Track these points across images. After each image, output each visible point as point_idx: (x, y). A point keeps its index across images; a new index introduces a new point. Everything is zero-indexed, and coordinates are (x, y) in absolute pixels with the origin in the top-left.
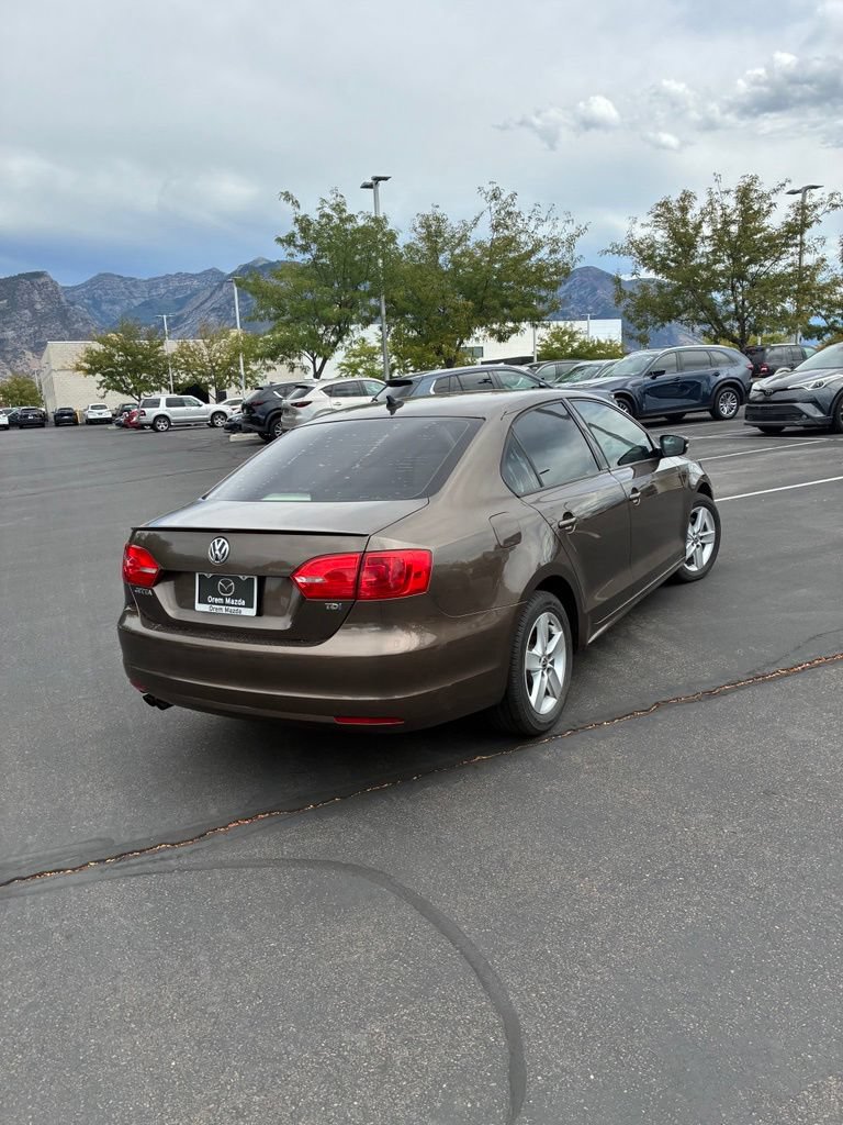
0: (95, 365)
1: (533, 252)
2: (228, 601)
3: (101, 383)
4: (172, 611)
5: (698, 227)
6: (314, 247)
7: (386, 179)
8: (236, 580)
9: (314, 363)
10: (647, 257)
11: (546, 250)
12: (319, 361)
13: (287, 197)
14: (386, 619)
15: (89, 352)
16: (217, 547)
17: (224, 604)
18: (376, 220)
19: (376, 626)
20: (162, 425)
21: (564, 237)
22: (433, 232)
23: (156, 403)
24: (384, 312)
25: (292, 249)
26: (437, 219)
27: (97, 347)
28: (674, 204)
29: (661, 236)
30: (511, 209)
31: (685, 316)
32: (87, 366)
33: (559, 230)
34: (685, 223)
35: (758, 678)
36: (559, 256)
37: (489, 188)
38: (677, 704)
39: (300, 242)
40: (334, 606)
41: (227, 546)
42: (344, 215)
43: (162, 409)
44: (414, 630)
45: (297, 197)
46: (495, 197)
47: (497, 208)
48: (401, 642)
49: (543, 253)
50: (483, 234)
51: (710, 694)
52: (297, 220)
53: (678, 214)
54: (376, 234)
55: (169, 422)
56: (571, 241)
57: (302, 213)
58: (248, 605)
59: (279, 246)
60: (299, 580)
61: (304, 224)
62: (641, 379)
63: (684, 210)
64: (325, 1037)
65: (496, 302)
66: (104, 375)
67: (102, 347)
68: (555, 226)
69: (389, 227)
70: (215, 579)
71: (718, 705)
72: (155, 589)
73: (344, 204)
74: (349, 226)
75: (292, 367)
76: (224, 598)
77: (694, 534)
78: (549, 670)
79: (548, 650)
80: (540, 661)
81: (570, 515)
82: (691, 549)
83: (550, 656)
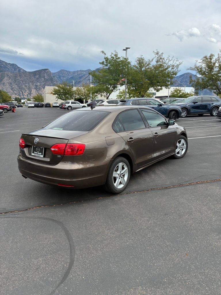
0: (56, 92)
1: (167, 69)
2: (38, 153)
3: (57, 97)
4: (27, 155)
5: (214, 64)
6: (109, 65)
7: (129, 48)
8: (40, 148)
9: (107, 95)
10: (200, 71)
11: (171, 68)
12: (108, 94)
13: (103, 52)
14: (73, 160)
15: (55, 89)
16: (36, 140)
17: (37, 154)
18: (125, 59)
19: (70, 162)
20: (70, 109)
21: (176, 65)
22: (141, 62)
23: (69, 103)
24: (126, 82)
25: (103, 66)
26: (142, 59)
27: (57, 88)
28: (208, 57)
29: (204, 65)
30: (162, 57)
31: (209, 87)
32: (54, 93)
33: (174, 63)
34: (211, 62)
35: (181, 185)
36: (174, 70)
37: (156, 51)
38: (157, 190)
39: (105, 64)
40: (59, 156)
41: (38, 140)
42: (117, 57)
43: (70, 104)
44: (81, 164)
45: (105, 52)
46: (157, 54)
47: (158, 57)
48: (76, 166)
49: (170, 69)
50: (154, 63)
51: (166, 188)
52: (105, 58)
53: (209, 60)
54: (125, 63)
55: (72, 108)
56: (177, 66)
57: (106, 56)
58: (42, 155)
59: (100, 64)
60: (52, 149)
61: (107, 59)
62: (191, 104)
63: (211, 59)
64: (28, 260)
65: (155, 81)
66: (58, 95)
67: (58, 88)
68: (174, 62)
69: (129, 61)
70: (36, 147)
71: (166, 191)
72: (24, 149)
73: (117, 54)
74: (118, 60)
75: (102, 96)
76: (37, 152)
77: (179, 146)
78: (122, 177)
79: (122, 172)
80: (119, 175)
81: (132, 138)
82: (178, 150)
83: (122, 174)
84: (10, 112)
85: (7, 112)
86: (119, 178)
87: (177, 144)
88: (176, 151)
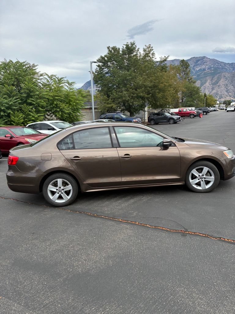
77: (199, 176)
78: (62, 193)
79: (62, 188)
80: (57, 190)
81: (78, 157)
82: (197, 181)
83: (63, 190)
84: (197, 117)
86: (58, 193)
87: (194, 172)
88: (193, 182)
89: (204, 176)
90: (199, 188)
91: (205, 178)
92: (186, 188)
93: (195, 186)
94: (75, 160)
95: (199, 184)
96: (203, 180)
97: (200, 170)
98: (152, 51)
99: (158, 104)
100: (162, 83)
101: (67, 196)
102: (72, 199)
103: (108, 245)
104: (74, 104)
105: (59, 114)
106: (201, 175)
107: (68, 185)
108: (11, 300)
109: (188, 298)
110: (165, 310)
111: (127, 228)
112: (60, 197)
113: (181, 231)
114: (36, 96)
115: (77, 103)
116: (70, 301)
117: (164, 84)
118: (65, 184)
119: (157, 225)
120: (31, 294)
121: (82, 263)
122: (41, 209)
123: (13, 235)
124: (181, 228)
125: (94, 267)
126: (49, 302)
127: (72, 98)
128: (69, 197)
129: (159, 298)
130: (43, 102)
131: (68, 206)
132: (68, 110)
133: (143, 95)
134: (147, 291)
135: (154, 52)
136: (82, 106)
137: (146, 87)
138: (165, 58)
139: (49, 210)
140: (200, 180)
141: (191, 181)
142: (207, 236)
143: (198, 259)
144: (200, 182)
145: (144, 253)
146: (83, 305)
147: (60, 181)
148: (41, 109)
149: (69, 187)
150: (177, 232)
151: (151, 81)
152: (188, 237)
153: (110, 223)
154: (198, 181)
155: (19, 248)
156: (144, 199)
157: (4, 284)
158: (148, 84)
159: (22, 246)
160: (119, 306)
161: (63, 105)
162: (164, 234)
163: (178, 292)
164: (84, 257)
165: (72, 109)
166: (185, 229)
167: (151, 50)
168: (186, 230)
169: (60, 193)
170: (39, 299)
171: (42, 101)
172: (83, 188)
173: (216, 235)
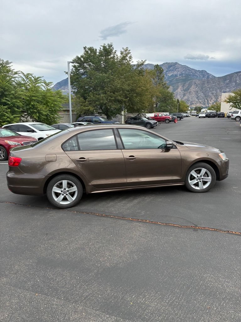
0: (230, 100)
3: (231, 105)
15: (230, 96)
20: (238, 119)
23: (237, 112)
27: (233, 95)
32: (228, 100)
66: (233, 103)
67: (234, 95)
77: (198, 177)
78: (67, 195)
79: (67, 189)
80: (62, 191)
81: (84, 158)
82: (195, 181)
83: (68, 191)
84: (172, 122)
85: (169, 123)
86: (63, 195)
87: (193, 173)
88: (191, 183)
89: (202, 177)
90: (197, 188)
91: (203, 179)
92: (186, 189)
93: (193, 187)
94: (81, 161)
95: (197, 185)
96: (201, 180)
97: (199, 172)
98: (130, 54)
99: (135, 108)
100: (140, 87)
101: (72, 198)
102: (78, 200)
103: (127, 242)
104: (52, 105)
105: (36, 116)
106: (199, 175)
107: (73, 186)
108: (48, 296)
109: (216, 282)
110: (199, 294)
111: (141, 226)
112: (65, 199)
113: (191, 226)
114: (11, 96)
115: (55, 104)
116: (109, 292)
117: (142, 88)
118: (69, 185)
119: (167, 222)
120: (67, 289)
121: (108, 258)
122: (45, 211)
123: (25, 236)
124: (190, 224)
125: (121, 261)
126: (89, 294)
127: (50, 99)
128: (74, 199)
129: (191, 284)
130: (19, 103)
131: (73, 208)
132: (46, 112)
133: (121, 98)
134: (178, 278)
135: (131, 55)
136: (60, 108)
137: (123, 90)
138: (142, 62)
139: (55, 212)
140: (198, 180)
141: (190, 181)
142: (216, 230)
143: (214, 249)
144: (198, 183)
145: (164, 247)
146: (122, 294)
147: (65, 182)
148: (17, 109)
149: (75, 189)
150: (187, 228)
151: (129, 85)
152: (199, 231)
153: (121, 222)
154: (197, 181)
155: (37, 248)
156: (147, 200)
157: (35, 282)
158: (126, 88)
159: (40, 246)
160: (157, 293)
161: (40, 107)
162: (177, 230)
163: (206, 278)
164: (108, 253)
165: (50, 111)
166: (194, 225)
167: (128, 53)
168: (196, 226)
169: (64, 194)
170: (77, 293)
171: (18, 101)
172: (88, 189)
173: (223, 229)
